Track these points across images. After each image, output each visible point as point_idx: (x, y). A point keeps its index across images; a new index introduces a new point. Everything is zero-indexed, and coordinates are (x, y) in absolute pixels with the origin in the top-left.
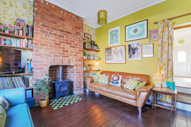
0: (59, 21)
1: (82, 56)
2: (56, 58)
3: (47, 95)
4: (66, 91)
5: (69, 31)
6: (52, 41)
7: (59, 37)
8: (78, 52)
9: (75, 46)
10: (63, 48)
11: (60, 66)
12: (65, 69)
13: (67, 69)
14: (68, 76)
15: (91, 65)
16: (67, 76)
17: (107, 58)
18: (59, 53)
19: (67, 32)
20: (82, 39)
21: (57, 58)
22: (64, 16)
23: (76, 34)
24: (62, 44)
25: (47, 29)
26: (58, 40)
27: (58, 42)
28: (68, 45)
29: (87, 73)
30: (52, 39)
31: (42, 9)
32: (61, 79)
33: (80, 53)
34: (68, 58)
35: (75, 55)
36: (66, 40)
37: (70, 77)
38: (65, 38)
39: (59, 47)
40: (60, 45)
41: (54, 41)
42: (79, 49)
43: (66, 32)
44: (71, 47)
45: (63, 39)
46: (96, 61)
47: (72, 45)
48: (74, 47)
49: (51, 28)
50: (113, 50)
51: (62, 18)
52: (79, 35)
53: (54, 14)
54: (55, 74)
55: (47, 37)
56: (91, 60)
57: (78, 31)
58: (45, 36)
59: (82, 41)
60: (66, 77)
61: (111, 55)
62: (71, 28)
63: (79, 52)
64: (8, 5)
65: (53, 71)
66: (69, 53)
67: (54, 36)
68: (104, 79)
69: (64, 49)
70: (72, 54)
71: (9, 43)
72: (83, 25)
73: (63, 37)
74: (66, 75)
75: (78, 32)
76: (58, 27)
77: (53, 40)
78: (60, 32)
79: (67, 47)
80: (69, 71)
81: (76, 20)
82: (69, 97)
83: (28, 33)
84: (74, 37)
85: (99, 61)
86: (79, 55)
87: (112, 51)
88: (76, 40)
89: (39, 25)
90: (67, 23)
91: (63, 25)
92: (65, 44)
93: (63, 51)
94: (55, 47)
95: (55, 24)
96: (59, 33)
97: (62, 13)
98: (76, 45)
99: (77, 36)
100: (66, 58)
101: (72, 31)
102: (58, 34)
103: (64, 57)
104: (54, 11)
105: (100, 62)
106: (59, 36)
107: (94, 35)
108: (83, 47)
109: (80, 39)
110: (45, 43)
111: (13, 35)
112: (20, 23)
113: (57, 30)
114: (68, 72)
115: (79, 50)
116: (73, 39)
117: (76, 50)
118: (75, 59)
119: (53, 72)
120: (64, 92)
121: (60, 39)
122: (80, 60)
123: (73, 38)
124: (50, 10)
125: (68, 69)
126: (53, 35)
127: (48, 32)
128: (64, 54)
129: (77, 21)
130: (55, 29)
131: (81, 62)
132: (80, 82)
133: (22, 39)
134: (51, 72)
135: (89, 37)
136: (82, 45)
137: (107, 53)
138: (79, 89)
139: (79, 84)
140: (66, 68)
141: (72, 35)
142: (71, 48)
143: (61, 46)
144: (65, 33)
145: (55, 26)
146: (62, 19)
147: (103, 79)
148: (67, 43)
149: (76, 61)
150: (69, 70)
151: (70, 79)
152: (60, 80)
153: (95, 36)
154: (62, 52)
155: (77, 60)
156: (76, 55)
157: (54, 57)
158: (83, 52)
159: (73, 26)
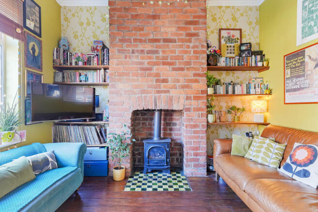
0: (149, 23)
1: (204, 87)
2: (143, 95)
3: (127, 161)
4: (162, 161)
5: (169, 37)
6: (137, 64)
7: (149, 55)
8: (191, 80)
9: (183, 66)
10: (158, 75)
11: (155, 110)
12: (168, 117)
13: (173, 117)
14: (176, 132)
15: (238, 109)
16: (172, 132)
17: (290, 85)
18: (149, 86)
19: (166, 40)
20: (203, 46)
21: (146, 95)
22: (158, 8)
23: (188, 38)
24: (155, 67)
25: (127, 46)
26: (146, 61)
27: (146, 66)
28: (167, 67)
29: (227, 128)
30: (135, 61)
31: (119, 13)
32: (157, 137)
33: (197, 81)
34: (168, 94)
35: (183, 87)
36: (163, 57)
37: (180, 135)
38: (161, 54)
39: (149, 75)
40: (150, 69)
41: (139, 65)
42: (194, 72)
43: (162, 41)
44: (174, 69)
45: (157, 58)
46: (259, 97)
47: (177, 66)
48: (182, 69)
49: (135, 40)
50: (310, 57)
51: (154, 14)
52: (193, 38)
53: (139, 12)
54: (149, 127)
55: (128, 60)
56: (238, 95)
57: (192, 29)
58: (124, 59)
59: (204, 52)
60: (171, 134)
61: (303, 76)
62: (174, 29)
63: (195, 78)
64: (85, 25)
65: (146, 120)
66: (170, 84)
67: (140, 55)
68: (263, 150)
69: (160, 76)
70: (178, 84)
71: (84, 79)
72: (205, 10)
73: (157, 52)
74: (171, 130)
75: (193, 31)
76: (147, 35)
77: (137, 62)
78: (149, 44)
79: (165, 71)
80: (177, 122)
81: (185, 6)
82: (168, 175)
83: (104, 60)
84: (183, 45)
85: (267, 98)
86: (194, 85)
87: (307, 59)
88: (186, 52)
89: (115, 43)
90: (163, 20)
91: (156, 29)
92: (161, 66)
93: (157, 81)
94: (142, 75)
95: (141, 32)
96: (148, 47)
97: (152, 5)
98: (188, 63)
99: (188, 44)
100: (162, 95)
101: (176, 34)
102: (146, 49)
103: (158, 92)
104: (137, 8)
105: (268, 101)
106: (149, 52)
107: (253, 25)
108: (205, 66)
109: (197, 47)
110: (126, 72)
111: (89, 66)
112: (97, 46)
113: (145, 41)
114: (175, 124)
115: (195, 75)
116: (179, 52)
117: (186, 76)
118: (183, 96)
119: (145, 122)
120: (158, 163)
121: (150, 58)
122: (197, 98)
123: (180, 49)
124: (132, 7)
125: (175, 116)
126: (137, 54)
127: (129, 50)
128: (160, 88)
129: (188, 8)
130: (141, 41)
131: (199, 101)
132: (197, 149)
133: (98, 70)
134: (143, 122)
135: (233, 36)
136: (205, 61)
137: (288, 71)
138: (192, 164)
139: (192, 152)
140: (172, 115)
141: (178, 44)
142: (174, 72)
143: (152, 72)
144: (162, 43)
145: (140, 35)
146: (154, 17)
147: (260, 152)
148: (164, 64)
149: (187, 100)
150: (178, 120)
151: (180, 139)
152: (156, 139)
153: (258, 27)
154: (154, 83)
155: (188, 98)
156: (187, 87)
157: (140, 95)
158: (205, 78)
159: (177, 22)
